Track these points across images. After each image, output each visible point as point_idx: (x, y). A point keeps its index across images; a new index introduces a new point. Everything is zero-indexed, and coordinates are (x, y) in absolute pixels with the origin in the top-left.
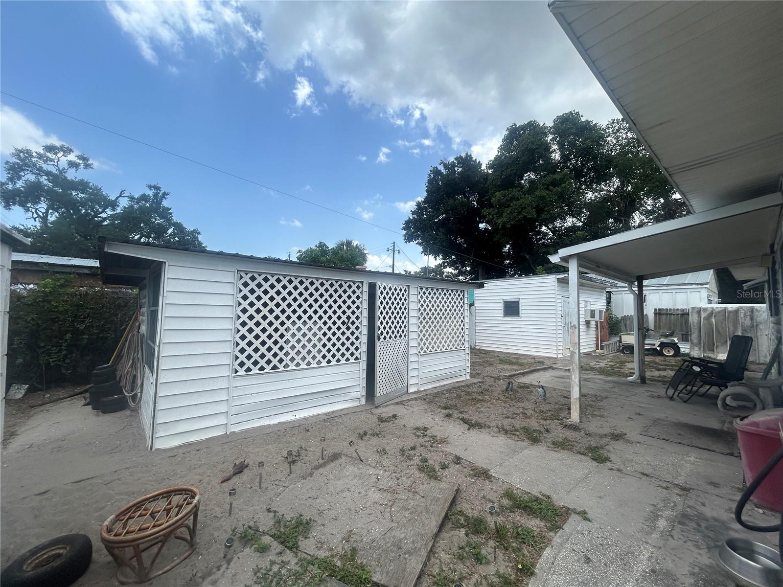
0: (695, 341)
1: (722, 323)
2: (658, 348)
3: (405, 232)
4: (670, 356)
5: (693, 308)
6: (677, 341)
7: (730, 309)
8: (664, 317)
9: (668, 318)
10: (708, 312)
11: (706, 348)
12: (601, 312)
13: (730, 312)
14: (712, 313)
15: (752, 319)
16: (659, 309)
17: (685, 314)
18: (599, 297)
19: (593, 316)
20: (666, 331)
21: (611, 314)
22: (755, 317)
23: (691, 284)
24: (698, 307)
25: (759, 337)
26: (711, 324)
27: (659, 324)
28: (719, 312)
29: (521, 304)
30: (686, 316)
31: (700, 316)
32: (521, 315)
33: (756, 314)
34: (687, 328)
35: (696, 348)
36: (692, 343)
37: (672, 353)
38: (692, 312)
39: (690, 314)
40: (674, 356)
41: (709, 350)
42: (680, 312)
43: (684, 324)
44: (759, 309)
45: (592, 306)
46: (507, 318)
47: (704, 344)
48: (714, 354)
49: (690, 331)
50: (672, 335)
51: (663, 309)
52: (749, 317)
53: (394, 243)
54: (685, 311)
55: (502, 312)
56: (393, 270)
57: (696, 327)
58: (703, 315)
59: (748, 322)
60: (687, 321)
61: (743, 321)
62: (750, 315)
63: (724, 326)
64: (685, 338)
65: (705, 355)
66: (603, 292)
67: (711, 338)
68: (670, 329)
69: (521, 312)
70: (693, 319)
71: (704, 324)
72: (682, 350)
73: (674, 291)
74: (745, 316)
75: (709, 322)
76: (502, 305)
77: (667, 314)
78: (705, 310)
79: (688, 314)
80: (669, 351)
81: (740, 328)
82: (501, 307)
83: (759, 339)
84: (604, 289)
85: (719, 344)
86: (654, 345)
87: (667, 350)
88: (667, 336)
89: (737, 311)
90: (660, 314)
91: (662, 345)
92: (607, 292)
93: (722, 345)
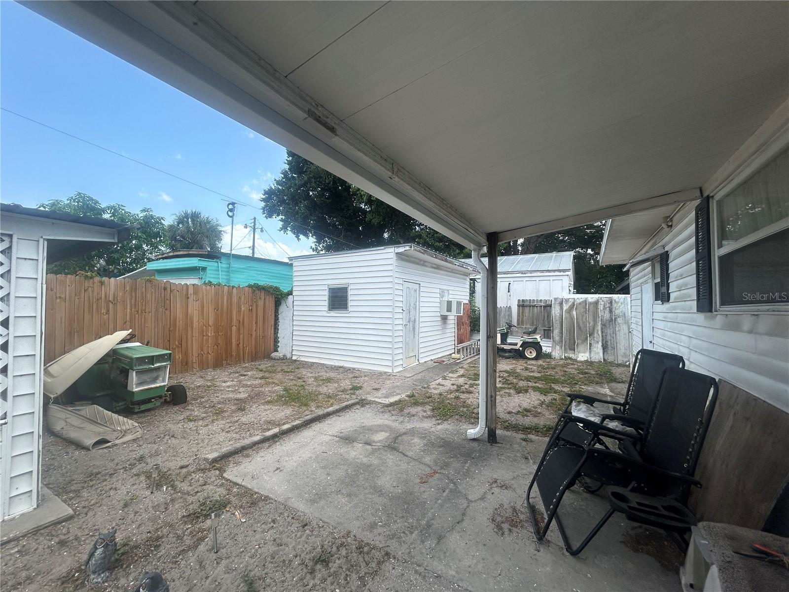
0: (557, 338)
1: (583, 316)
2: (521, 349)
3: (264, 204)
4: (532, 359)
5: (556, 299)
6: (539, 340)
7: (590, 300)
8: (527, 310)
9: (531, 311)
10: (570, 304)
11: (567, 347)
12: (459, 303)
13: (590, 304)
14: (573, 304)
15: (611, 311)
16: (523, 301)
17: (548, 306)
18: (461, 285)
19: (449, 309)
20: (528, 326)
21: (474, 306)
22: (614, 310)
23: (554, 271)
24: (560, 297)
25: (618, 333)
26: (572, 318)
27: (522, 318)
28: (580, 304)
29: (350, 293)
30: (548, 308)
31: (562, 309)
32: (350, 309)
33: (615, 305)
34: (549, 322)
35: (558, 347)
36: (553, 341)
37: (534, 355)
38: (555, 304)
39: (553, 306)
40: (536, 358)
41: (571, 349)
42: (543, 304)
43: (546, 319)
44: (617, 300)
45: (451, 296)
46: (333, 313)
47: (565, 342)
48: (574, 354)
49: (552, 327)
50: (534, 332)
51: (527, 300)
52: (608, 309)
53: (255, 219)
54: (548, 303)
55: (326, 303)
56: (253, 253)
57: (558, 322)
58: (565, 307)
59: (607, 315)
60: (549, 315)
61: (603, 314)
62: (609, 307)
63: (584, 320)
64: (547, 334)
65: (566, 355)
66: (466, 279)
67: (572, 335)
68: (532, 324)
69: (350, 304)
70: (555, 311)
71: (566, 318)
72: (544, 349)
73: (538, 279)
74: (605, 308)
75: (570, 315)
76: (326, 293)
77: (530, 306)
78: (567, 301)
79: (551, 306)
80: (531, 352)
81: (600, 323)
82: (325, 297)
83: (618, 335)
84: (467, 276)
85: (580, 341)
86: (516, 344)
87: (529, 351)
88: (529, 334)
89: (596, 303)
90: (523, 306)
91: (525, 345)
92: (471, 279)
93: (582, 343)
